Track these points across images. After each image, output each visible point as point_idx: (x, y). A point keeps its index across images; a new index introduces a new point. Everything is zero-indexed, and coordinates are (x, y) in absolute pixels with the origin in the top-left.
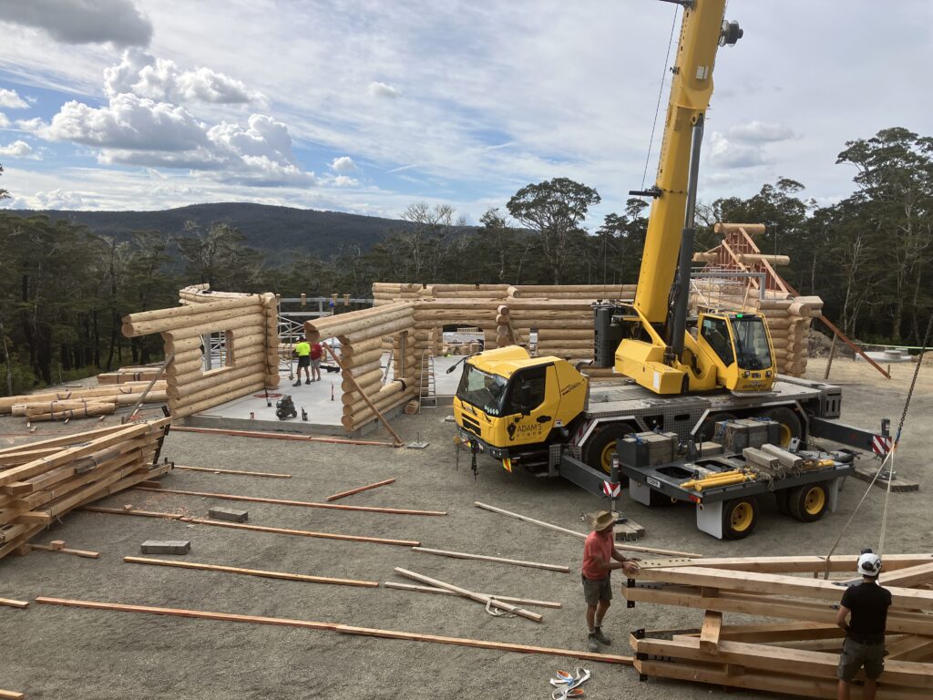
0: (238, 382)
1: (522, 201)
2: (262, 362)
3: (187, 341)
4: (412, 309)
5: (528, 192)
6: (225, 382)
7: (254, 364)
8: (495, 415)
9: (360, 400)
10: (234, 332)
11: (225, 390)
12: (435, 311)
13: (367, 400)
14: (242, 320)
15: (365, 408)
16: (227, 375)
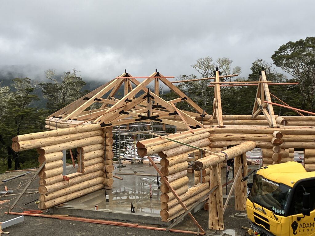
0: (86, 183)
1: (283, 54)
2: (102, 170)
3: (54, 154)
4: (208, 133)
5: (288, 47)
6: (77, 183)
7: (96, 171)
8: (281, 215)
9: (173, 199)
10: (84, 149)
11: (77, 189)
12: (225, 135)
13: (178, 199)
14: (90, 140)
15: (176, 205)
16: (79, 178)
